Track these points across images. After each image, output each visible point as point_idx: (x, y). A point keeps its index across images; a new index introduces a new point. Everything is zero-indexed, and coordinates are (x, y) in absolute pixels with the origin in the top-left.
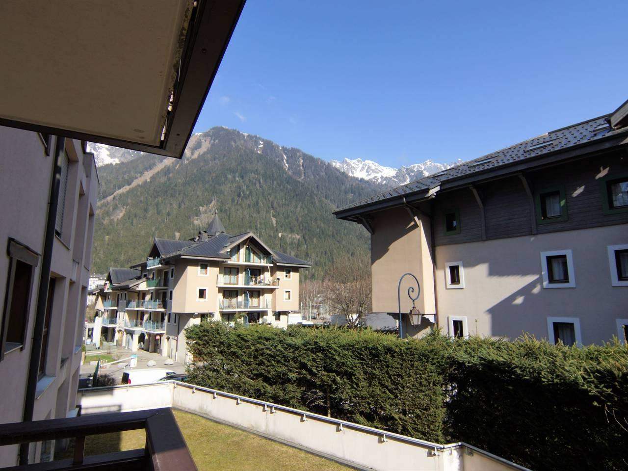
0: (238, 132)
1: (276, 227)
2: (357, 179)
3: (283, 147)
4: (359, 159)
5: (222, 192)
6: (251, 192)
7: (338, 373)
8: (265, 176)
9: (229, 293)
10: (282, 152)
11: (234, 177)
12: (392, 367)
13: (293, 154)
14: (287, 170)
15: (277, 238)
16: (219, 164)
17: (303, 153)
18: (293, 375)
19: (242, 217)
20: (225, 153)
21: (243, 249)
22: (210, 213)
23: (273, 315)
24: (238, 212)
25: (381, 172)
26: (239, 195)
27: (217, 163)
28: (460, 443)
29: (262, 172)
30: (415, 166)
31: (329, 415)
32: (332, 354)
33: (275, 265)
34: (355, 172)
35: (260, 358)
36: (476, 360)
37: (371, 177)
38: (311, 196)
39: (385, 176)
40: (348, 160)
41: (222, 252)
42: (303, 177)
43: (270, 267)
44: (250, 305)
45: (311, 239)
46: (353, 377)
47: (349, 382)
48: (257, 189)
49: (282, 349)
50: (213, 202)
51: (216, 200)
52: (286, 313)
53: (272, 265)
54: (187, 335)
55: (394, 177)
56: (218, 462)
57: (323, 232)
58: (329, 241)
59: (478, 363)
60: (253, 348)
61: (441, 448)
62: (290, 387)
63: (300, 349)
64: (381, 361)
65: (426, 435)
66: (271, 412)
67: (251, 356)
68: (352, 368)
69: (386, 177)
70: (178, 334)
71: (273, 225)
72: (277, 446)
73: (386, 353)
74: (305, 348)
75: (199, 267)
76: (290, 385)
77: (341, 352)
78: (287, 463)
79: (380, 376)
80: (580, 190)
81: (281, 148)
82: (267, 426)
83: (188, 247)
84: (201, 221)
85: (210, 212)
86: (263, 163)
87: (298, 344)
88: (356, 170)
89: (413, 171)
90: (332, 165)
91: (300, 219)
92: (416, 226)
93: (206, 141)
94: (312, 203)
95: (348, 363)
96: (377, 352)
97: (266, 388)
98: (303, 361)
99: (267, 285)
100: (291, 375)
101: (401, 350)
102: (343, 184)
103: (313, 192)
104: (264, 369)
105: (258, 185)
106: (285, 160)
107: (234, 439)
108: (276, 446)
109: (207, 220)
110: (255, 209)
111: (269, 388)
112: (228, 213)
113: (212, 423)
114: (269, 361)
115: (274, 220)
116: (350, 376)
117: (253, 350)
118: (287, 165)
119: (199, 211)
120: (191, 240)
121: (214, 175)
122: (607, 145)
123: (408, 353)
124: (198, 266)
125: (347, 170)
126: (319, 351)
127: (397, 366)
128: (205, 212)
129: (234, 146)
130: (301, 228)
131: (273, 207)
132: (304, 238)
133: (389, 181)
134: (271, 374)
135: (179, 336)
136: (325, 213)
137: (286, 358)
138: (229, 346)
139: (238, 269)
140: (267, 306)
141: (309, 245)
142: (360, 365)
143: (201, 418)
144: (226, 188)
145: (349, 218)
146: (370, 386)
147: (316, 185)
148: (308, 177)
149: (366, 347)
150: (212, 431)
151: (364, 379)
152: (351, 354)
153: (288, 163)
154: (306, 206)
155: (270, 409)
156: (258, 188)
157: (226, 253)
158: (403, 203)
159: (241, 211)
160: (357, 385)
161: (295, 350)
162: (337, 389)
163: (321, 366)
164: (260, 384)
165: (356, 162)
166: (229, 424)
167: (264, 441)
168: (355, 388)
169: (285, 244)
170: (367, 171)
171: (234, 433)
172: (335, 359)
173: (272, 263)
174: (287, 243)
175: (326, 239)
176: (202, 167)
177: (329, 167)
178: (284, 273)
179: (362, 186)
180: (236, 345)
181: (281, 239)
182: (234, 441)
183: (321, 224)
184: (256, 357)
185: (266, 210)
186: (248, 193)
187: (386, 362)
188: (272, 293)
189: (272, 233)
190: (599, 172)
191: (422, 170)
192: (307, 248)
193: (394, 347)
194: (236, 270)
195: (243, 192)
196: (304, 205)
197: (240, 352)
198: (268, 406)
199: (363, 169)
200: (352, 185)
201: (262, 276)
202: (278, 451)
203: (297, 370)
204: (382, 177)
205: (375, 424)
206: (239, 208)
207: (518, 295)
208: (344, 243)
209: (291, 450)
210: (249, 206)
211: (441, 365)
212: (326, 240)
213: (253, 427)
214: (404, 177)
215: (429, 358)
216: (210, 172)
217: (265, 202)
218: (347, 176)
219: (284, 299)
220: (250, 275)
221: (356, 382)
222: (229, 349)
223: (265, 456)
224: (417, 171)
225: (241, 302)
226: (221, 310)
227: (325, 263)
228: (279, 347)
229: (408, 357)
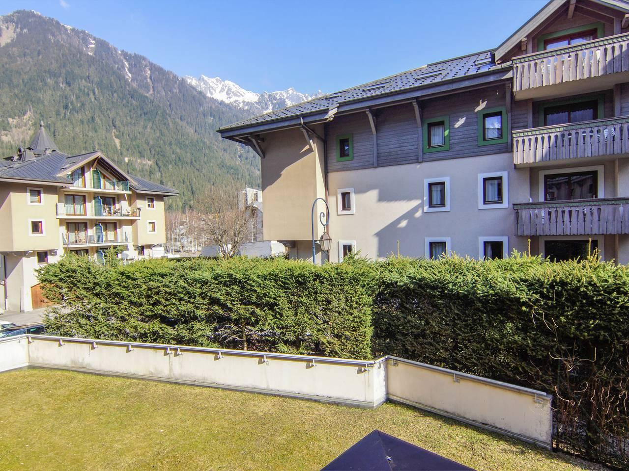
0: (58, 23)
1: (120, 150)
2: (216, 100)
3: (123, 51)
4: (218, 78)
5: (40, 101)
6: (83, 105)
7: (257, 305)
8: (100, 84)
9: (74, 226)
10: (122, 58)
11: (57, 83)
12: (321, 293)
13: (137, 62)
14: (130, 80)
15: (123, 163)
16: (32, 63)
17: (149, 62)
18: (201, 312)
19: (73, 135)
20: (39, 48)
21: (89, 172)
22: (24, 128)
23: (135, 250)
24: (67, 129)
25: (243, 96)
26: (66, 107)
27: (29, 62)
28: (387, 357)
29: (96, 79)
30: (277, 94)
31: (245, 348)
32: (251, 285)
33: (134, 192)
34: (214, 92)
35: (155, 297)
36: (405, 280)
37: (232, 100)
38: (163, 115)
39: (246, 101)
40: (206, 78)
41: (60, 175)
42: (151, 92)
43: (127, 195)
44: (104, 239)
45: (165, 165)
46: (276, 307)
47: (272, 313)
48: (91, 102)
49: (186, 285)
50: (28, 114)
51: (32, 110)
52: (150, 247)
53: (130, 193)
54: (40, 277)
55: (256, 102)
56: (119, 420)
57: (179, 158)
58: (187, 168)
59: (408, 281)
60: (144, 287)
61: (371, 364)
62: (197, 325)
63: (209, 283)
64: (308, 288)
65: (354, 354)
66: (176, 355)
67: (142, 296)
68: (274, 299)
69: (248, 102)
70: (6, 277)
71: (116, 147)
72: (188, 390)
73: (315, 280)
74: (217, 282)
75: (29, 194)
76: (198, 324)
77: (262, 283)
78: (206, 406)
79: (308, 304)
80: (462, 121)
81: (120, 52)
82: (171, 370)
83: (6, 168)
84: (13, 138)
85: (25, 125)
86: (96, 69)
87: (206, 278)
88: (215, 91)
89: (275, 99)
90: (187, 82)
91: (151, 142)
92: (310, 150)
93: (8, 28)
94: (165, 124)
95: (271, 293)
96: (304, 280)
97: (165, 330)
98: (213, 296)
99: (125, 215)
100: (199, 313)
101: (330, 276)
102: (200, 105)
103: (165, 111)
104: (161, 310)
105: (92, 96)
106: (126, 68)
107: (131, 390)
108: (186, 390)
109: (21, 137)
110: (90, 126)
111: (169, 330)
112: (52, 130)
113: (94, 378)
114: (167, 300)
115: (117, 142)
116: (272, 306)
117: (145, 289)
118: (130, 75)
119: (8, 123)
120: (7, 159)
121: (26, 77)
122: (492, 79)
123: (337, 278)
124: (26, 193)
125: (205, 89)
126: (234, 284)
127: (326, 292)
128: (17, 126)
129: (52, 41)
130: (153, 152)
131: (115, 126)
132: (157, 164)
133: (251, 107)
134: (172, 313)
135: (8, 280)
136: (181, 137)
137: (191, 295)
138: (108, 285)
139: (84, 197)
140: (127, 240)
141: (162, 172)
142: (284, 295)
143: (76, 374)
144: (47, 96)
145: (236, 138)
146: (296, 314)
147: (168, 103)
148: (158, 93)
149: (291, 275)
150: (97, 386)
151: (289, 308)
152: (274, 284)
153: (130, 73)
154: (157, 127)
155: (173, 352)
156: (93, 100)
157: (66, 177)
158: (300, 124)
159: (71, 126)
160: (281, 315)
161: (202, 285)
162: (257, 322)
163: (236, 299)
164: (156, 325)
165: (215, 81)
166: (118, 374)
167: (169, 386)
168: (279, 319)
169: (133, 170)
170: (228, 94)
171: (128, 383)
172: (255, 291)
173: (130, 189)
174: (136, 170)
175: (184, 166)
176: (6, 63)
177: (183, 83)
178: (146, 202)
179: (222, 110)
180: (120, 285)
181: (127, 164)
182: (131, 394)
183: (176, 149)
184: (148, 297)
185: (105, 129)
186: (78, 105)
187: (314, 289)
188: (132, 225)
189: (116, 157)
190: (478, 105)
191: (285, 98)
192: (161, 176)
193: (323, 274)
194: (82, 198)
195: (72, 103)
196: (155, 127)
197: (124, 293)
198: (171, 349)
199: (222, 91)
200: (211, 107)
201: (117, 206)
202: (190, 393)
203: (206, 307)
204: (244, 102)
205: (301, 350)
206: (67, 123)
207: (402, 219)
208: (204, 171)
209: (206, 391)
210: (82, 122)
211: (370, 287)
212: (184, 168)
213: (152, 373)
214: (266, 104)
215: (359, 281)
216: (18, 73)
217: (103, 118)
218: (205, 97)
219: (148, 231)
220: (102, 204)
221: (279, 311)
222: (109, 290)
223: (177, 402)
224: (279, 99)
225: (93, 236)
226: (66, 246)
227: (183, 193)
228: (181, 282)
229: (338, 282)
